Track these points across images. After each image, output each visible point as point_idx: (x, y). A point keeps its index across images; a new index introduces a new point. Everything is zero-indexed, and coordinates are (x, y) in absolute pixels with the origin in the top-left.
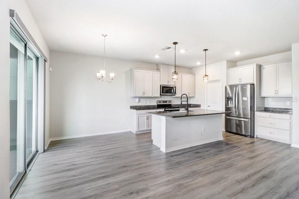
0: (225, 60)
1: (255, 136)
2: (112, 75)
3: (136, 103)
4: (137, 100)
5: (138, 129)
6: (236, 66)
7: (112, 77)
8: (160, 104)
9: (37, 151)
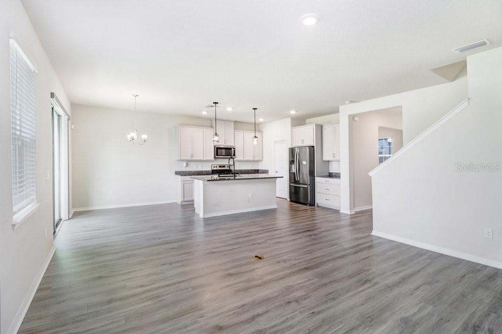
0: (289, 117)
1: (316, 205)
2: (145, 137)
3: (183, 168)
4: (185, 164)
5: (184, 198)
6: (305, 125)
7: (145, 139)
8: (215, 169)
9: (60, 220)
